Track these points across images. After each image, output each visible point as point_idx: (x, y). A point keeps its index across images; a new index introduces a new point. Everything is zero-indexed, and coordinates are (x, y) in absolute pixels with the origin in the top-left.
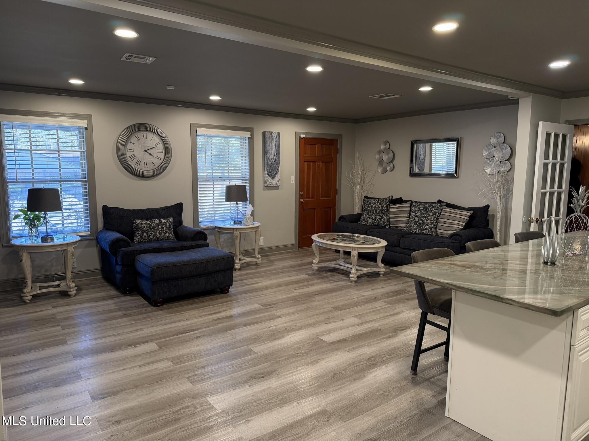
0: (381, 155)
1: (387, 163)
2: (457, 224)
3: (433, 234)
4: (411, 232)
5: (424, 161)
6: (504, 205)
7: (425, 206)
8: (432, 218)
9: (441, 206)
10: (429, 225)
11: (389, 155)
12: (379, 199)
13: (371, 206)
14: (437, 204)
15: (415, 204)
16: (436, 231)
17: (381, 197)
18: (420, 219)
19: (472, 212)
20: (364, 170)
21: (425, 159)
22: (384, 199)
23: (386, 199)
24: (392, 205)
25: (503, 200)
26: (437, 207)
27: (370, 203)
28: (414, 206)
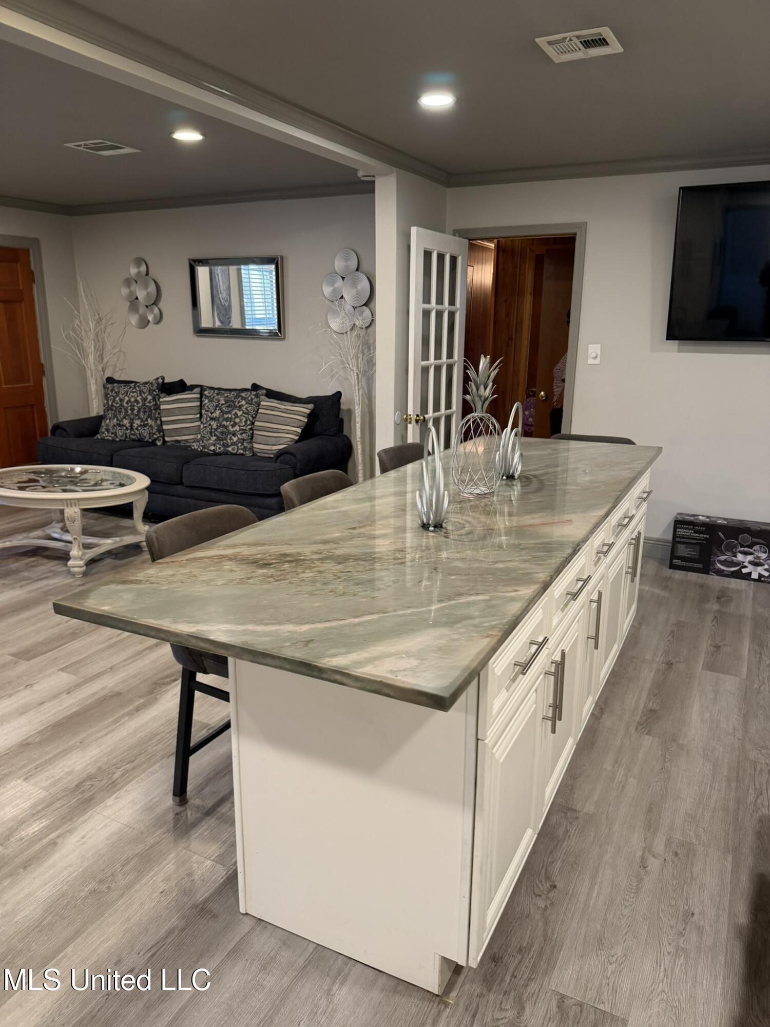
0: (131, 289)
1: (147, 307)
2: (288, 431)
3: (247, 453)
4: (206, 450)
5: (230, 305)
6: (366, 392)
7: (227, 396)
8: (243, 421)
9: (257, 396)
10: (239, 436)
11: (149, 290)
12: (136, 383)
13: (121, 400)
14: (249, 393)
15: (209, 393)
16: (253, 447)
17: (141, 379)
18: (221, 425)
19: (311, 406)
20: (100, 319)
21: (230, 301)
22: (146, 383)
23: (151, 383)
24: (164, 397)
25: (364, 382)
26: (250, 398)
27: (118, 393)
28: (207, 397)
